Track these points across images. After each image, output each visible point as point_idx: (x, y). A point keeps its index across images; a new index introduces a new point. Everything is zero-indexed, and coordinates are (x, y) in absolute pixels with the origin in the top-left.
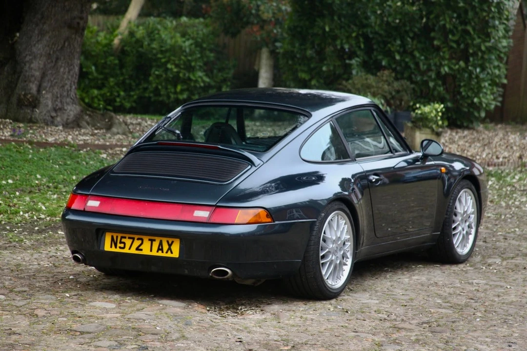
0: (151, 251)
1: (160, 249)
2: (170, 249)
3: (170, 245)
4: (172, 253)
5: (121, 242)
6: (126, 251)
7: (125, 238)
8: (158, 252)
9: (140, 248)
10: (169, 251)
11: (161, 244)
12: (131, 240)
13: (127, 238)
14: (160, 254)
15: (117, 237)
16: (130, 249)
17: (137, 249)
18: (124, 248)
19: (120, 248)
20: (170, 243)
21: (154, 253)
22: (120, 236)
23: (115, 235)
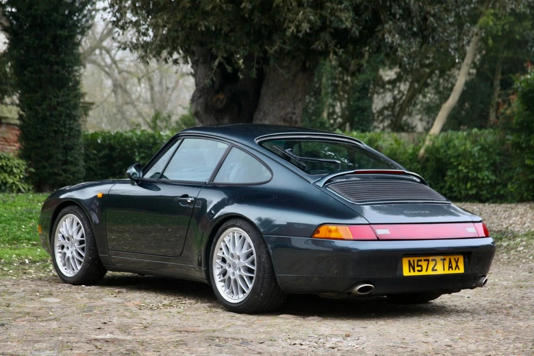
0: (444, 270)
1: (450, 267)
2: (457, 266)
3: (457, 262)
4: (459, 269)
5: (418, 266)
6: (424, 273)
7: (421, 261)
8: (449, 270)
9: (435, 268)
10: (457, 268)
11: (450, 262)
12: (427, 262)
13: (423, 260)
14: (451, 272)
15: (414, 261)
16: (427, 271)
17: (433, 270)
18: (421, 271)
19: (418, 271)
20: (457, 260)
21: (447, 272)
22: (416, 259)
23: (411, 259)
